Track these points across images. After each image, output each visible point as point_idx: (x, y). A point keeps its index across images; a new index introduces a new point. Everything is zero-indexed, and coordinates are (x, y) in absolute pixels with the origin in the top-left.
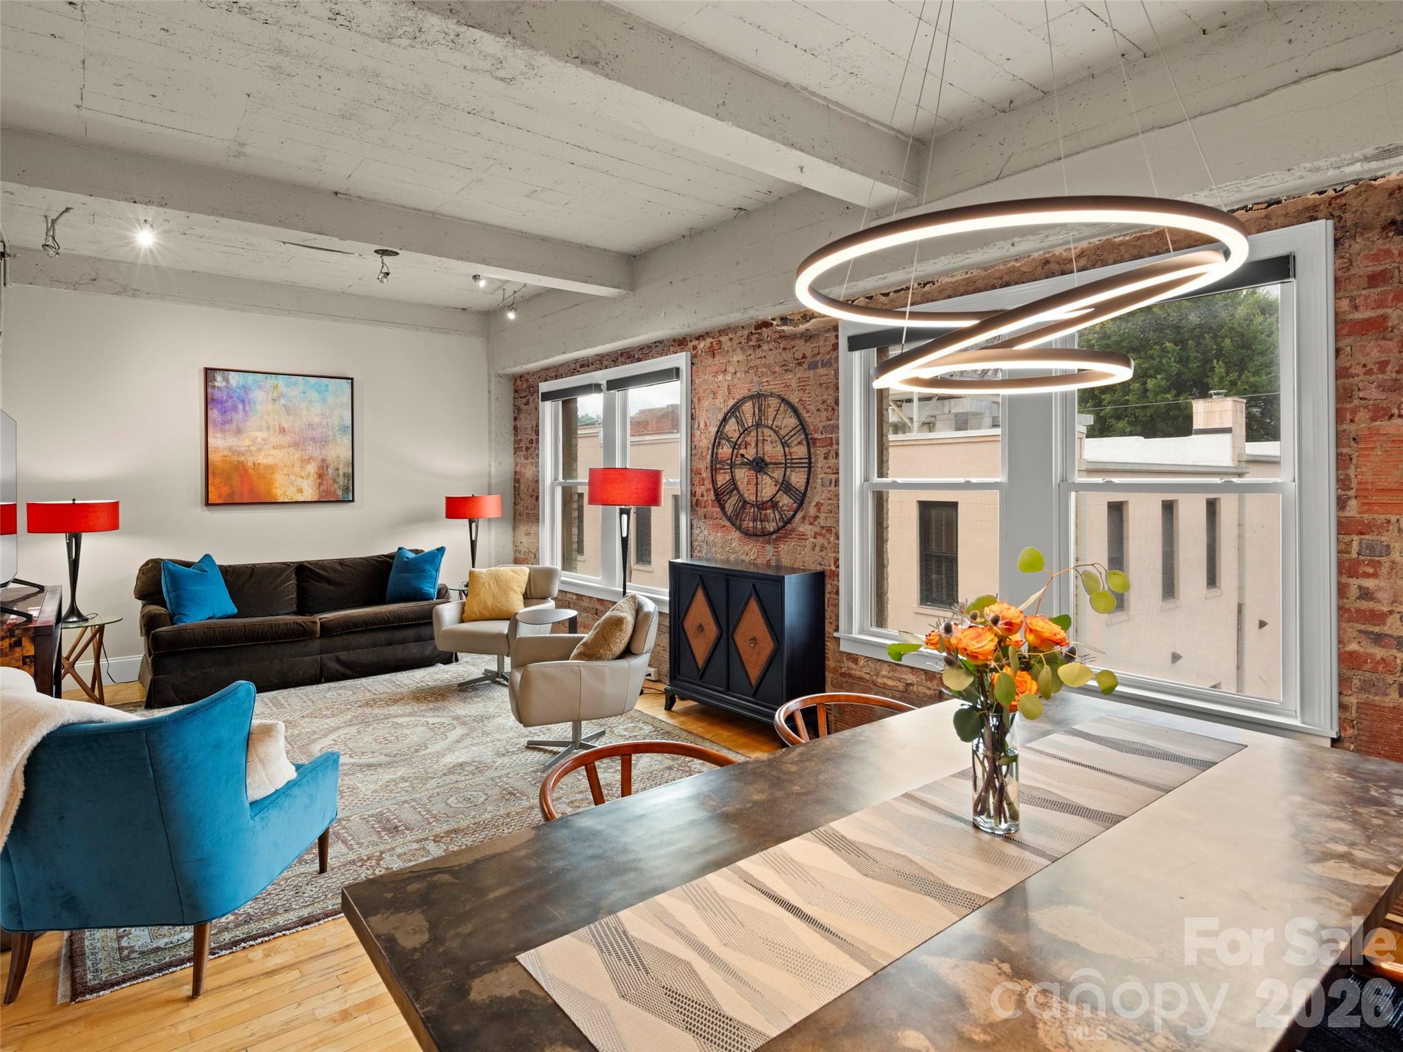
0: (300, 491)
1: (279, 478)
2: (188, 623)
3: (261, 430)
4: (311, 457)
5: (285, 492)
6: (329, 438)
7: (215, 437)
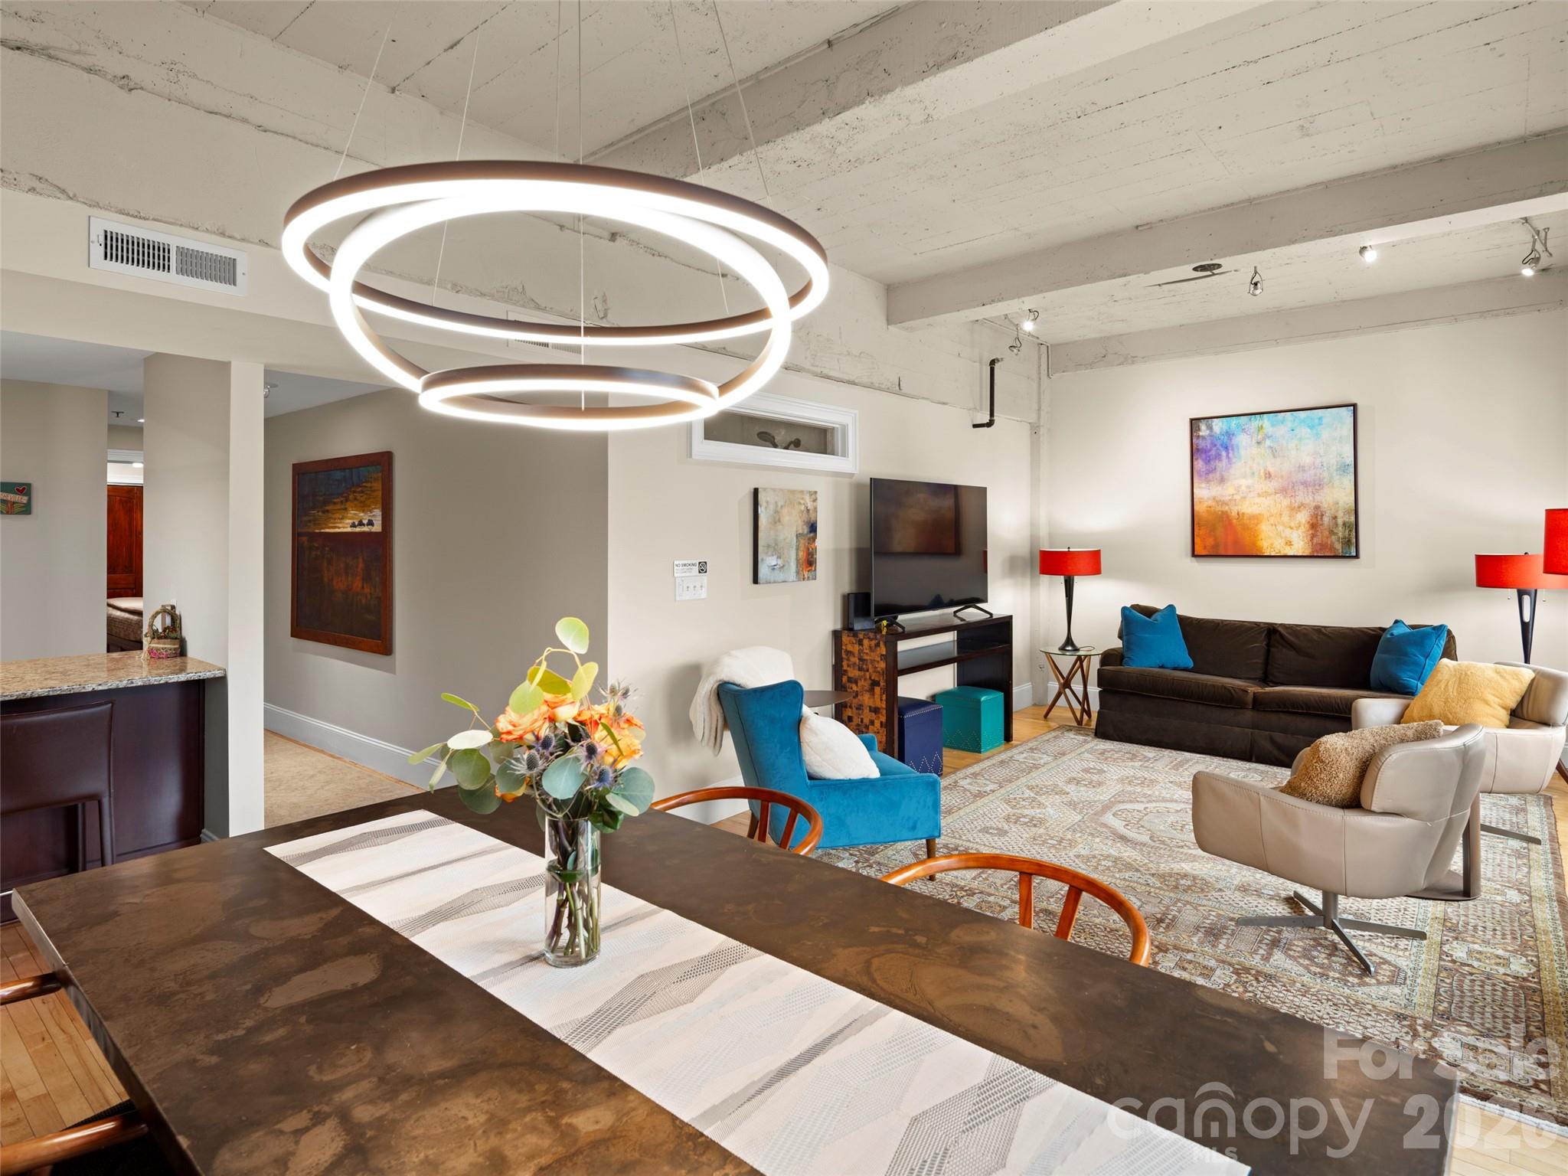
0: (1289, 543)
1: (1264, 527)
2: (1133, 667)
3: (1244, 477)
4: (1302, 504)
5: (1272, 544)
6: (1325, 480)
7: (1200, 488)
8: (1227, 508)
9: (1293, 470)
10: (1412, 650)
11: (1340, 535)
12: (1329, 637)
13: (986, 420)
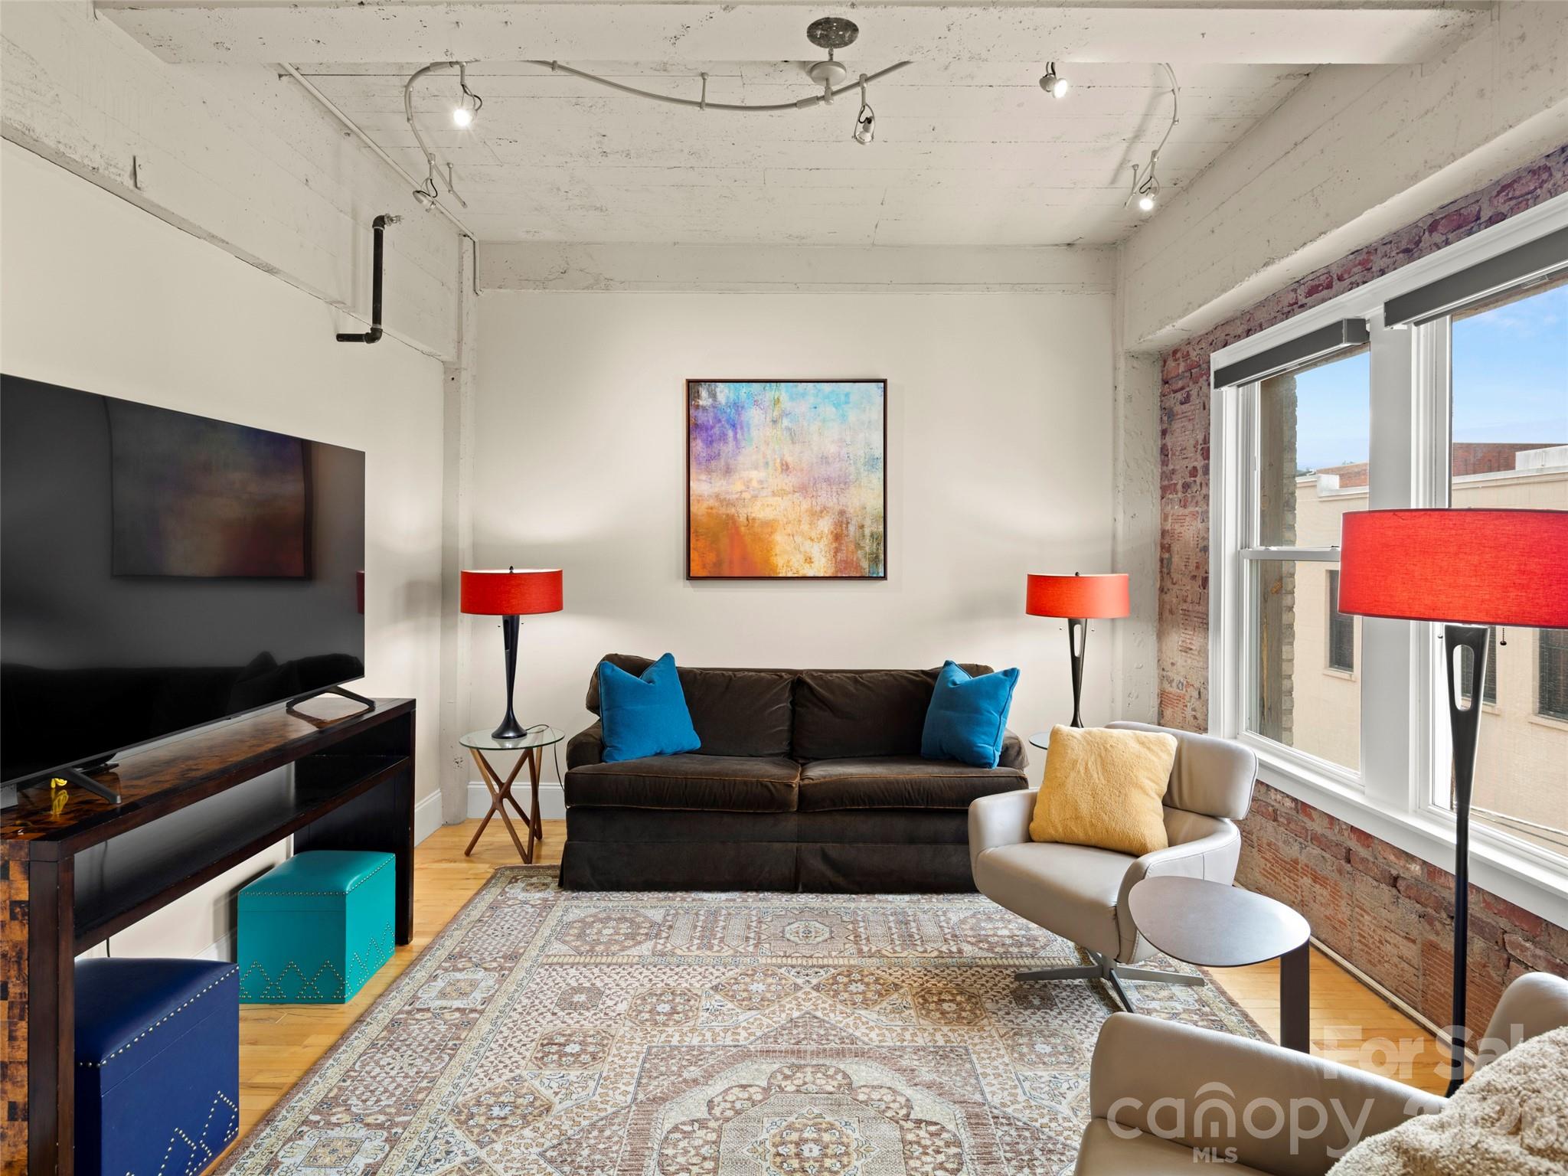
0: (809, 560)
1: (779, 539)
2: (621, 761)
3: (756, 468)
4: (825, 508)
5: (788, 562)
6: (851, 477)
7: (699, 480)
8: (733, 510)
9: (815, 460)
10: (985, 705)
11: (867, 549)
12: (869, 688)
13: (366, 328)
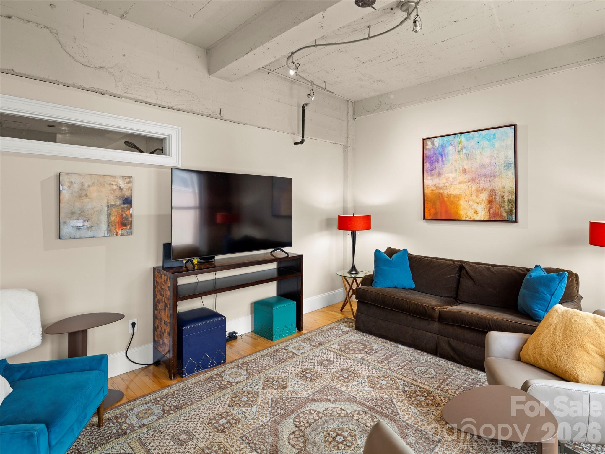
0: (476, 212)
1: (462, 203)
2: (378, 287)
3: (451, 172)
4: (484, 188)
5: (466, 213)
6: (497, 173)
7: (427, 179)
8: (441, 191)
9: (478, 167)
10: (542, 289)
11: (506, 207)
13: (300, 139)
